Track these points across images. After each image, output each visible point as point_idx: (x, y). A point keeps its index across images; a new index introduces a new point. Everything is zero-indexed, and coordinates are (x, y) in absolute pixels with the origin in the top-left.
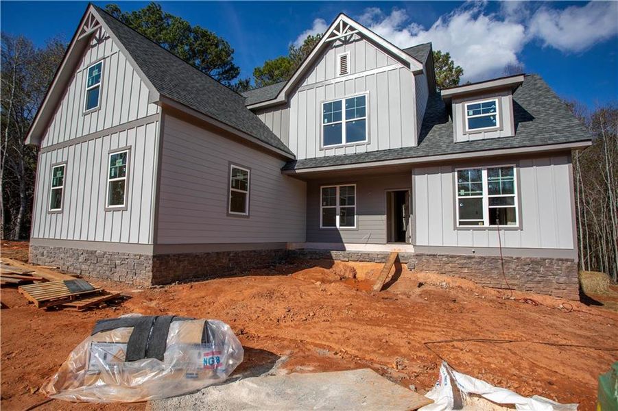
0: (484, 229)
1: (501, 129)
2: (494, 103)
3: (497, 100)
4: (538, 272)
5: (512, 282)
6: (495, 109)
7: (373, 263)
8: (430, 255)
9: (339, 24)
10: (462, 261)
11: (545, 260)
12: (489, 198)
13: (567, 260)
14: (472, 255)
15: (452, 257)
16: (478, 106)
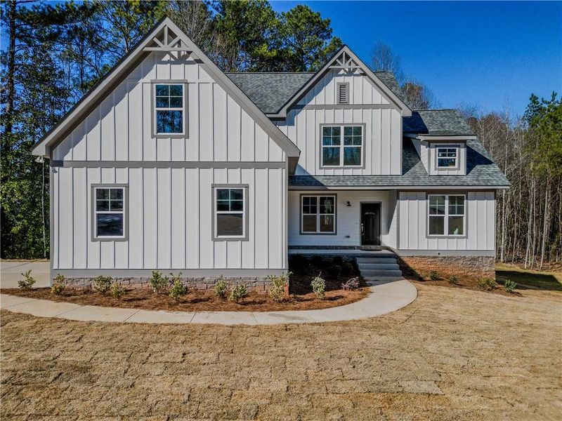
0: (444, 238)
1: (459, 169)
8: (408, 257)
10: (431, 260)
11: (479, 257)
12: (449, 217)
13: (490, 257)
14: (437, 255)
15: (424, 257)
16: (445, 150)
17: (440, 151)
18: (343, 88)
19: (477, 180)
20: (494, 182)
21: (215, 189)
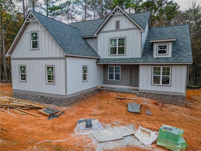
2: (166, 46)
3: (167, 45)
4: (175, 99)
5: (167, 101)
6: (167, 48)
7: (126, 94)
9: (116, 9)
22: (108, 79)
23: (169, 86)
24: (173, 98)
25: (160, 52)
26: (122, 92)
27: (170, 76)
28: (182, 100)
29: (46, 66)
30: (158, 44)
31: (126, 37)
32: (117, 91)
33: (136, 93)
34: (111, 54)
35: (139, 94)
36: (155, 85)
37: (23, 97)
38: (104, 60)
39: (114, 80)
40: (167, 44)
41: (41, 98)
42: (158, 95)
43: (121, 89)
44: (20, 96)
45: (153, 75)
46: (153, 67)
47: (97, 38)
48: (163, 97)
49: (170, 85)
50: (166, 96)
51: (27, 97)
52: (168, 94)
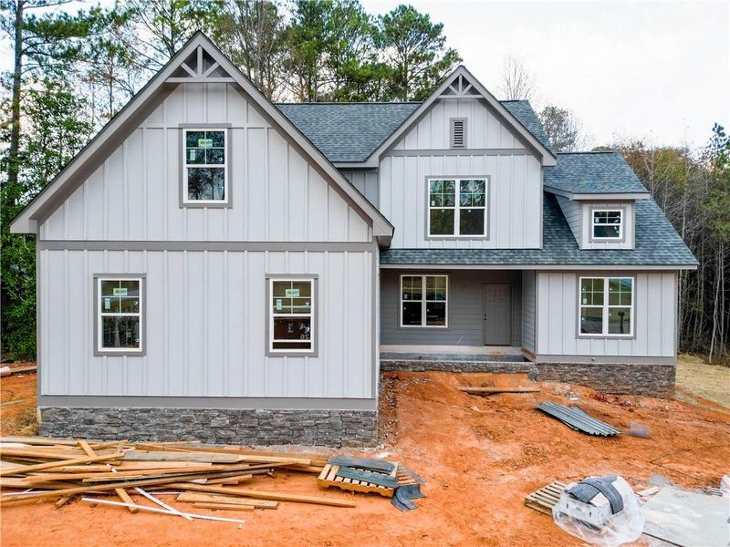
0: (603, 338)
1: (623, 241)
2: (619, 214)
3: (621, 211)
4: (647, 378)
5: (625, 387)
6: (619, 220)
7: (490, 374)
8: (551, 365)
10: (583, 370)
11: (652, 366)
12: (610, 309)
13: (669, 366)
14: (592, 363)
15: (573, 365)
16: (604, 214)
17: (597, 214)
18: (459, 126)
19: (651, 257)
20: (676, 261)
21: (271, 281)
22: (402, 325)
23: (630, 339)
24: (643, 375)
25: (599, 232)
26: (477, 369)
27: (632, 307)
28: (668, 380)
29: (268, 279)
30: (595, 208)
31: (489, 177)
32: (457, 368)
33: (526, 368)
34: (431, 233)
35: (537, 371)
36: (590, 338)
37: (115, 430)
38: (409, 253)
39: (424, 325)
40: (621, 208)
41: (232, 423)
42: (599, 370)
43: (451, 356)
44: (96, 426)
45: (582, 304)
46: (581, 278)
47: (378, 174)
48: (613, 375)
49: (632, 334)
50: (621, 369)
51: (141, 427)
52: (629, 364)
